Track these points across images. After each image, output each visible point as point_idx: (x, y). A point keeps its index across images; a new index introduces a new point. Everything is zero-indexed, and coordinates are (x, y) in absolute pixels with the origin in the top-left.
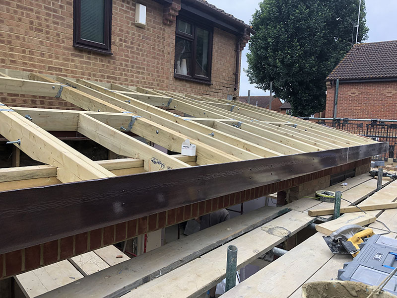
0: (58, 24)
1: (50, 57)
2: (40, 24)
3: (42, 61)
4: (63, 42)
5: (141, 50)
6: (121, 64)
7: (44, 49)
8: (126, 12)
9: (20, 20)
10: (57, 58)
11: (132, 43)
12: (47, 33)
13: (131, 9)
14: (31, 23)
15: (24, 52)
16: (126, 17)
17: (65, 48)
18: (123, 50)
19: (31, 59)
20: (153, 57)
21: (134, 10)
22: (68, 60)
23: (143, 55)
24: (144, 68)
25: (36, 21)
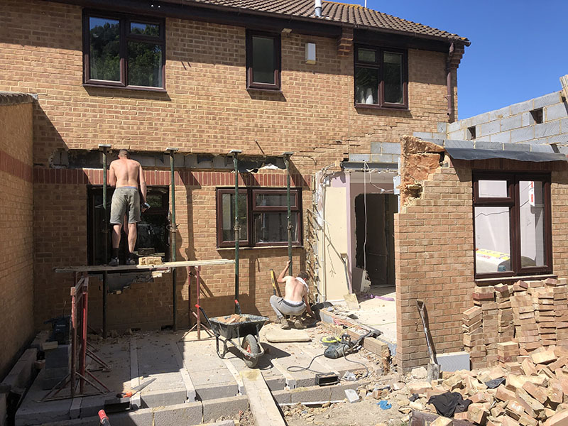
0: (233, 74)
1: (228, 101)
2: (220, 77)
3: (222, 105)
4: (238, 87)
5: (313, 85)
6: (292, 101)
7: (223, 95)
8: (295, 53)
9: (205, 76)
10: (233, 101)
11: (303, 80)
12: (225, 82)
13: (300, 49)
14: (213, 77)
15: (208, 99)
16: (296, 57)
17: (240, 92)
18: (294, 88)
19: (213, 104)
20: (327, 91)
21: (304, 50)
22: (242, 102)
23: (315, 90)
24: (317, 102)
25: (216, 75)
